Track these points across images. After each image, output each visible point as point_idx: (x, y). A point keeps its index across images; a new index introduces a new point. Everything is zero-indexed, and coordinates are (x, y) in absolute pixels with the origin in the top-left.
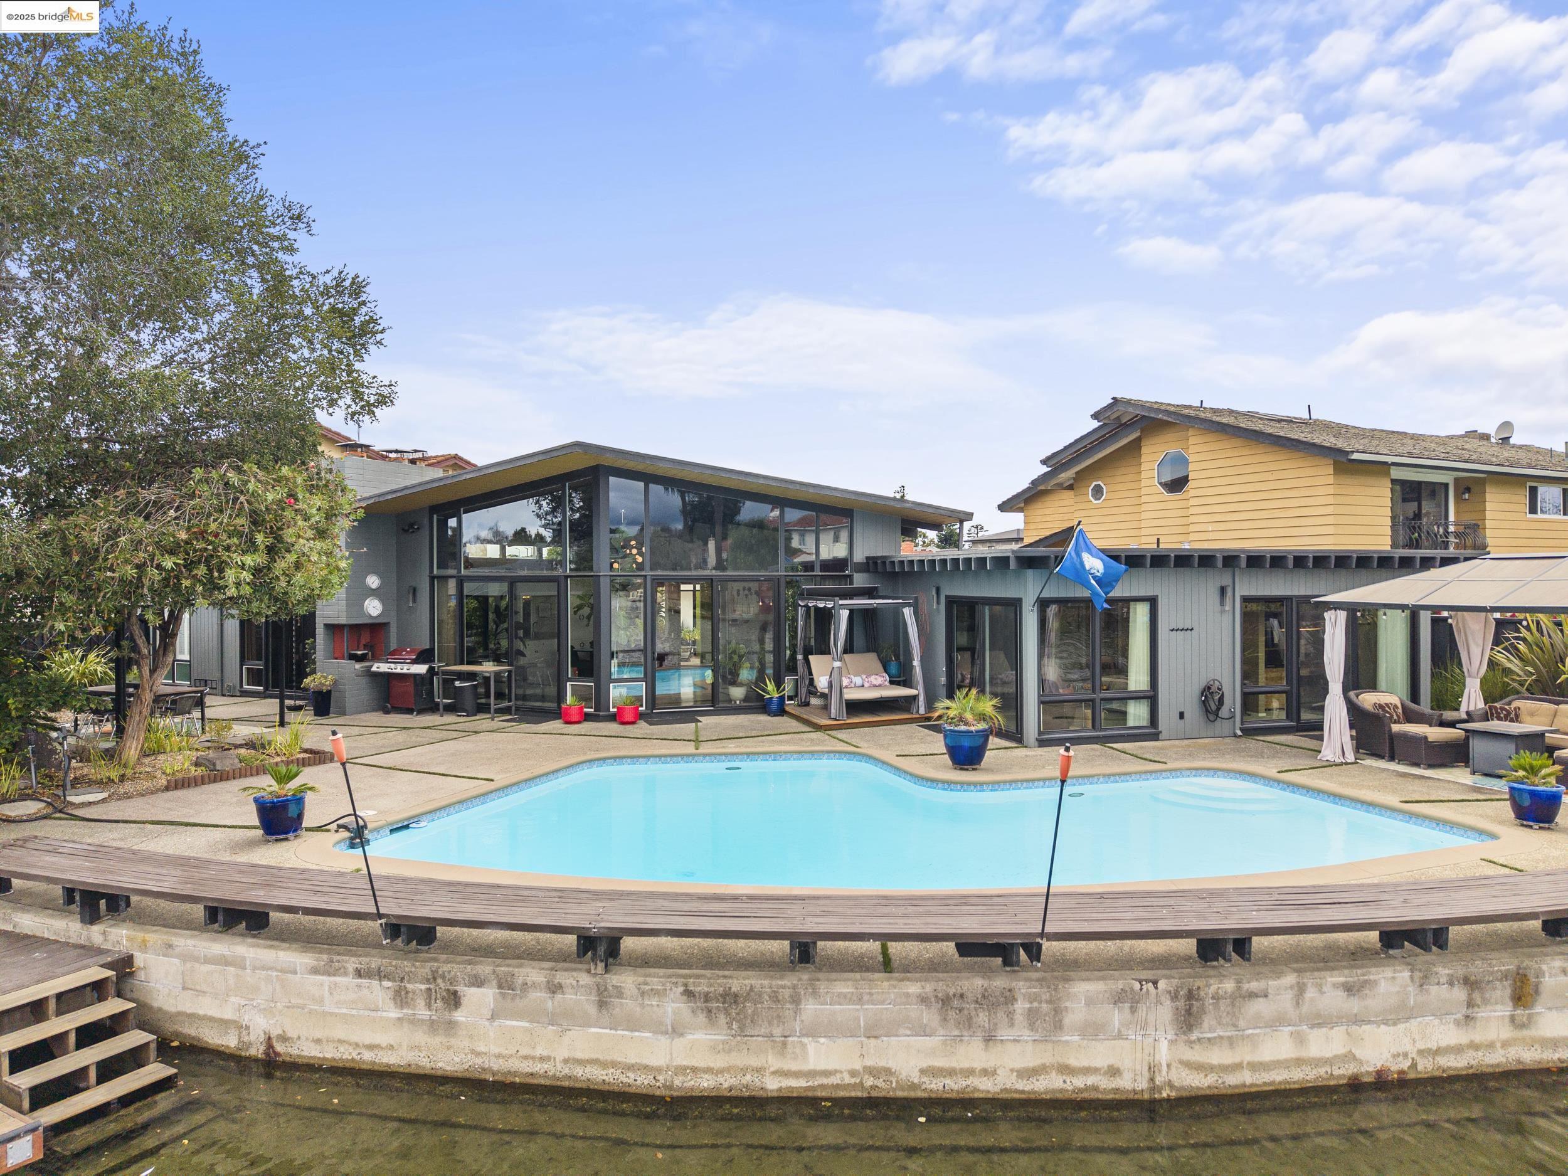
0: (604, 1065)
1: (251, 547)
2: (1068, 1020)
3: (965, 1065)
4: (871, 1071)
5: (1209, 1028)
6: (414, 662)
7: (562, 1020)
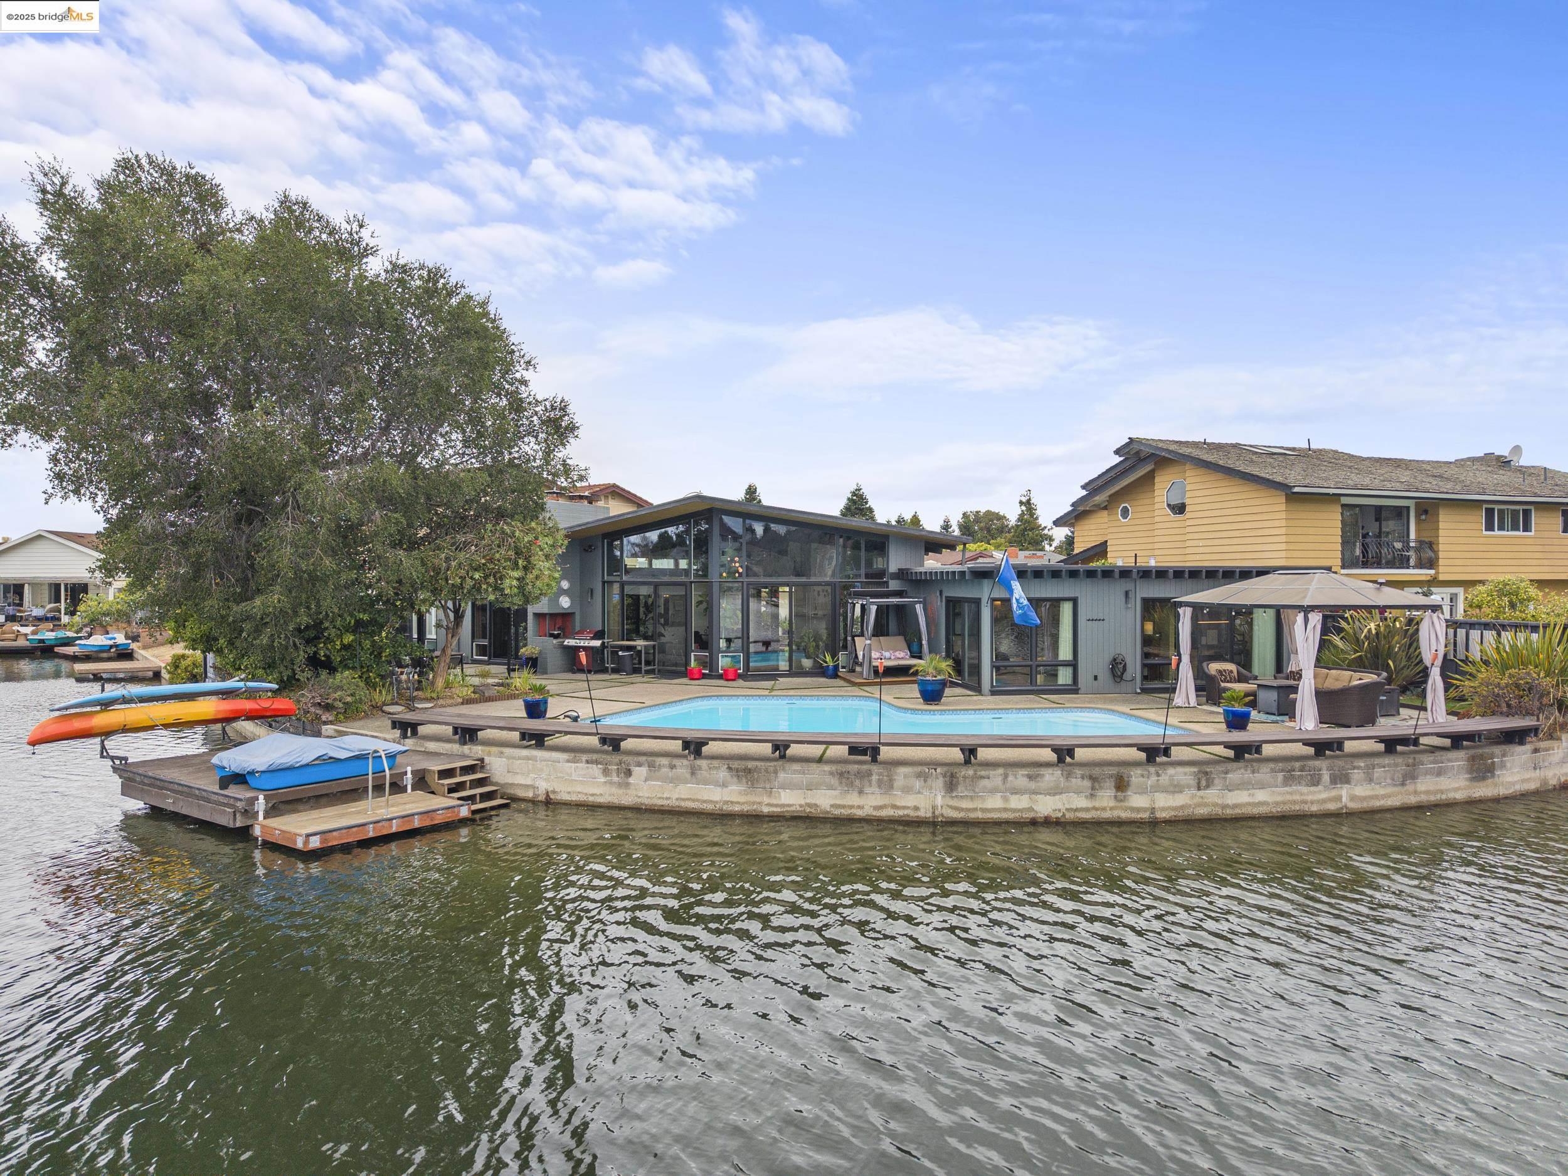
0: (693, 800)
1: (516, 566)
2: (896, 784)
3: (850, 803)
4: (809, 805)
5: (961, 790)
6: (592, 639)
7: (676, 781)
